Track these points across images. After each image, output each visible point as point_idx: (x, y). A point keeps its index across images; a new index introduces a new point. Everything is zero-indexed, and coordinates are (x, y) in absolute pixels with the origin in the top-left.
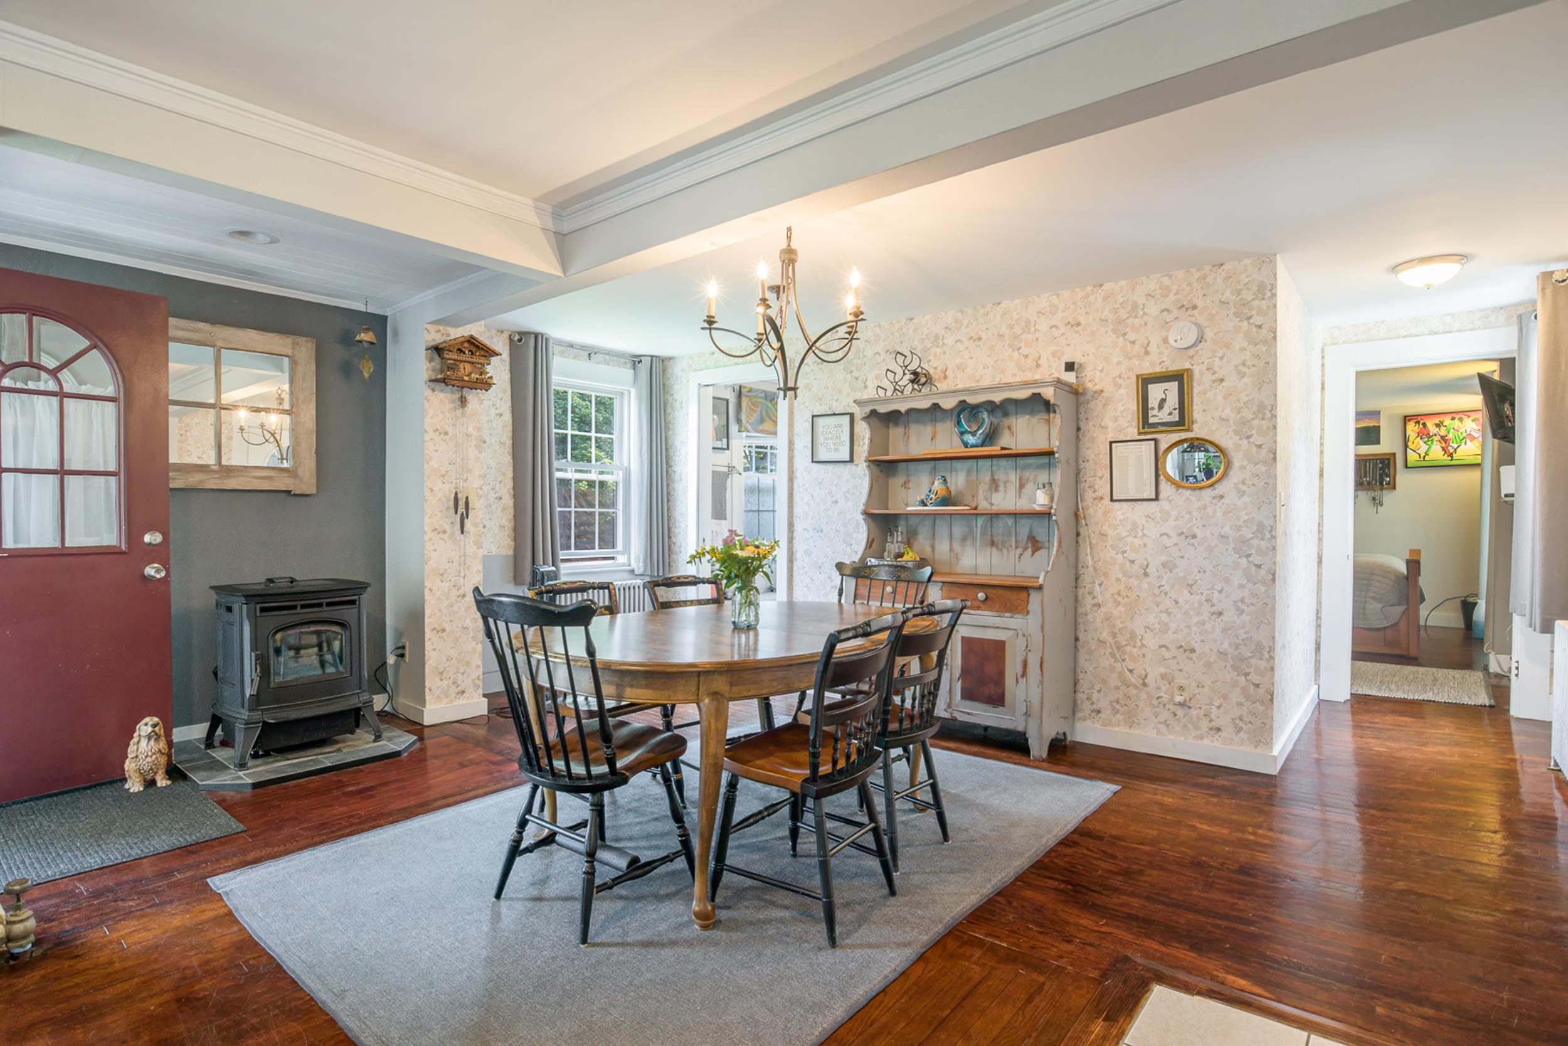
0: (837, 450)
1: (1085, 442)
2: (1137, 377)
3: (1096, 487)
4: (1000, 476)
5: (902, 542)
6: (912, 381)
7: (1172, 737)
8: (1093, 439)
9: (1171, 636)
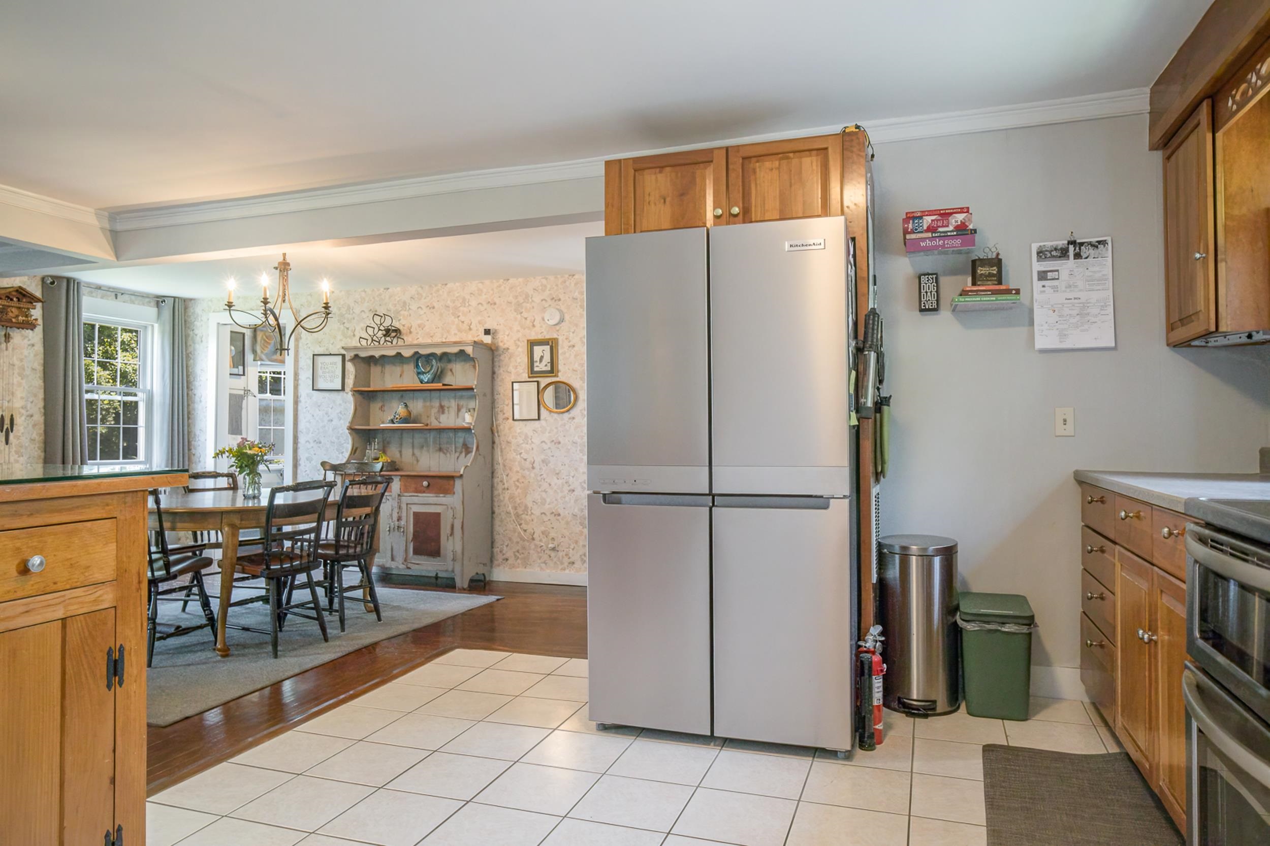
0: (332, 381)
1: (498, 382)
2: (528, 341)
3: (505, 412)
4: (445, 403)
5: (378, 449)
6: (385, 336)
7: (549, 571)
8: (503, 379)
9: (547, 506)
